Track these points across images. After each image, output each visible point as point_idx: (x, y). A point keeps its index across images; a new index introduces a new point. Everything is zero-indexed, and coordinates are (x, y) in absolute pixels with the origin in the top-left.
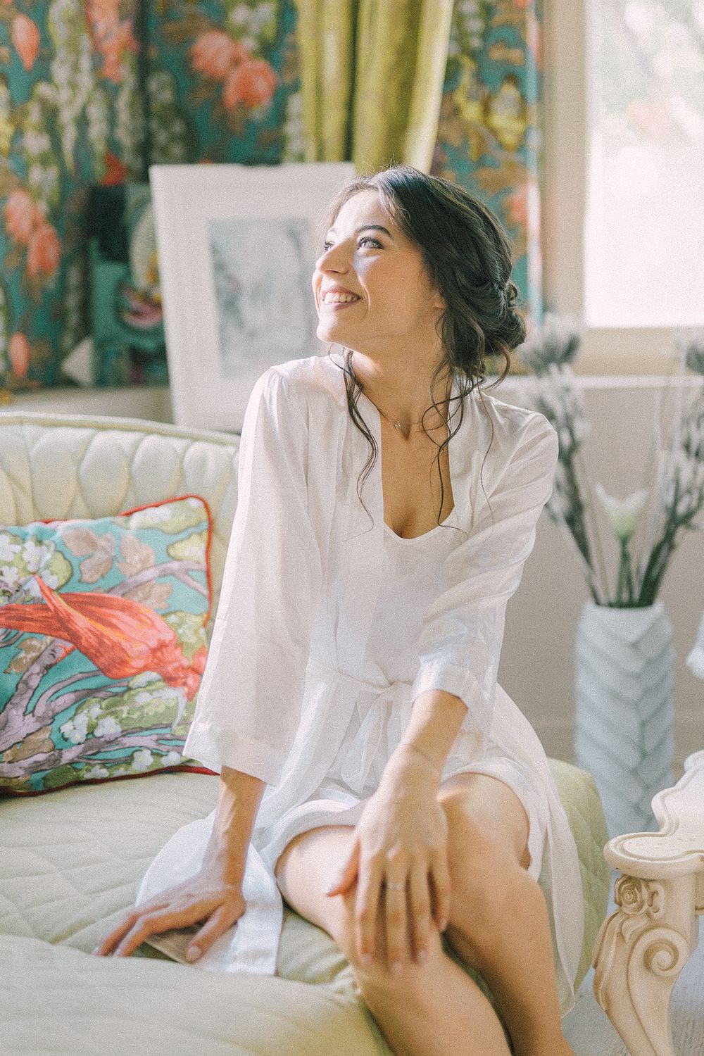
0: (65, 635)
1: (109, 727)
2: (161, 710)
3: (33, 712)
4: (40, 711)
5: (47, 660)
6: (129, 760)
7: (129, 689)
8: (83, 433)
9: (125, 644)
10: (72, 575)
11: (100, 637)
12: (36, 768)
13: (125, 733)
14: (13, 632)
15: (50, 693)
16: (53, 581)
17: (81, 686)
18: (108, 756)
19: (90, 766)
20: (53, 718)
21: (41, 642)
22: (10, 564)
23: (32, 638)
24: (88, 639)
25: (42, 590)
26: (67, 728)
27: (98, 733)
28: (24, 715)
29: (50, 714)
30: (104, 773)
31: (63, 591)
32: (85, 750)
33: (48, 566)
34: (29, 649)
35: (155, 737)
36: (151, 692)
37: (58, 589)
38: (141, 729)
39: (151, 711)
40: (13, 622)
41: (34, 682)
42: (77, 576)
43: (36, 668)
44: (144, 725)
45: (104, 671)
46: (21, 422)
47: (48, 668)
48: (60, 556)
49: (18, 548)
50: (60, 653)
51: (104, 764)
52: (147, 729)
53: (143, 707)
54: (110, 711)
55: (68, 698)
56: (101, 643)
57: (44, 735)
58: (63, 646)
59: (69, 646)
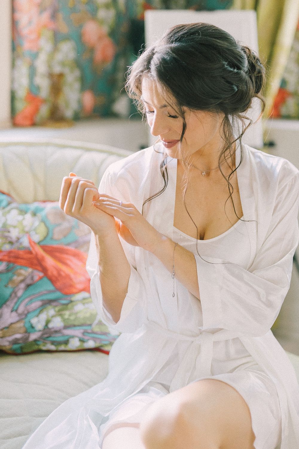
0: (40, 268)
1: (57, 323)
2: (88, 315)
3: (16, 311)
4: (21, 309)
5: (28, 281)
6: (66, 342)
7: (71, 302)
8: (77, 153)
9: (72, 276)
10: (48, 234)
11: (59, 271)
12: (15, 342)
13: (66, 327)
14: (11, 265)
15: (27, 300)
16: (36, 238)
17: (45, 297)
18: (55, 339)
19: (45, 344)
20: (26, 315)
21: (26, 271)
22: (15, 227)
23: (21, 269)
24: (52, 272)
25: (30, 243)
26: (34, 321)
27: (51, 325)
28: (12, 311)
29: (26, 312)
30: (53, 348)
31: (42, 244)
32: (43, 335)
33: (35, 230)
34: (19, 275)
35: (82, 331)
36: (84, 304)
37: (39, 243)
38: (75, 326)
39: (81, 315)
40: (12, 259)
41: (20, 293)
42: (50, 235)
43: (22, 286)
44: (76, 323)
45: (58, 289)
46: (47, 144)
47: (28, 286)
48: (43, 225)
49: (20, 218)
50: (36, 278)
51: (53, 343)
52: (79, 326)
53: (77, 313)
54: (59, 313)
55: (37, 304)
56: (59, 275)
57: (21, 325)
58: (38, 274)
59: (41, 274)
